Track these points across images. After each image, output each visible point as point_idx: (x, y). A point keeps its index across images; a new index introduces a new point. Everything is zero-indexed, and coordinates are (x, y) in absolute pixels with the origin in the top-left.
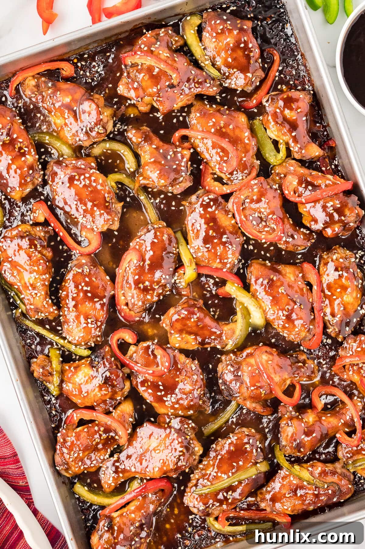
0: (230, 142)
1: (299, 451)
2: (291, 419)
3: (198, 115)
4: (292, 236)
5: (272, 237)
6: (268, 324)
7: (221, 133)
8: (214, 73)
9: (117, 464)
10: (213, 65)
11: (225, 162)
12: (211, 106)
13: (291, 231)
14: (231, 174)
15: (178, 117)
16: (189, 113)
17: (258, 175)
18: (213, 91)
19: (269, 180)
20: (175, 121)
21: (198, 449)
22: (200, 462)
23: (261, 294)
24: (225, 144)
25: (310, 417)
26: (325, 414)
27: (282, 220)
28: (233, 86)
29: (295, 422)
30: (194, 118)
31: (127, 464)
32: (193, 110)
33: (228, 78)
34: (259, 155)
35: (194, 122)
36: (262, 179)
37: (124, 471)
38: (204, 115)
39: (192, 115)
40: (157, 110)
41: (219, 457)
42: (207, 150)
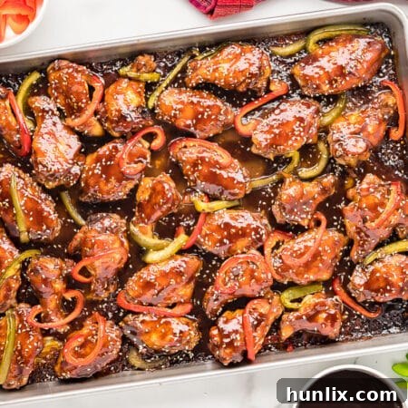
0: (308, 261)
1: (32, 271)
2: (61, 269)
3: (336, 239)
4: (216, 300)
5: (220, 282)
6: (146, 265)
7: (316, 255)
8: (369, 259)
9: (50, 113)
10: (376, 260)
11: (291, 255)
12: (341, 251)
13: (221, 299)
14: (280, 258)
15: (337, 221)
16: (339, 231)
17: (274, 280)
18: (354, 255)
19: (269, 289)
20: (335, 218)
21: (50, 185)
22: (39, 184)
23: (172, 264)
24: (307, 257)
25: (59, 285)
26: (59, 299)
27: (232, 294)
28: (355, 273)
29: (57, 272)
30: (334, 235)
31: (48, 122)
32: (342, 235)
33: (363, 270)
34: (292, 285)
35: (331, 234)
36: (271, 283)
37: (43, 118)
38: (335, 244)
39: (337, 234)
40: (346, 204)
41: (40, 201)
42: (305, 241)
